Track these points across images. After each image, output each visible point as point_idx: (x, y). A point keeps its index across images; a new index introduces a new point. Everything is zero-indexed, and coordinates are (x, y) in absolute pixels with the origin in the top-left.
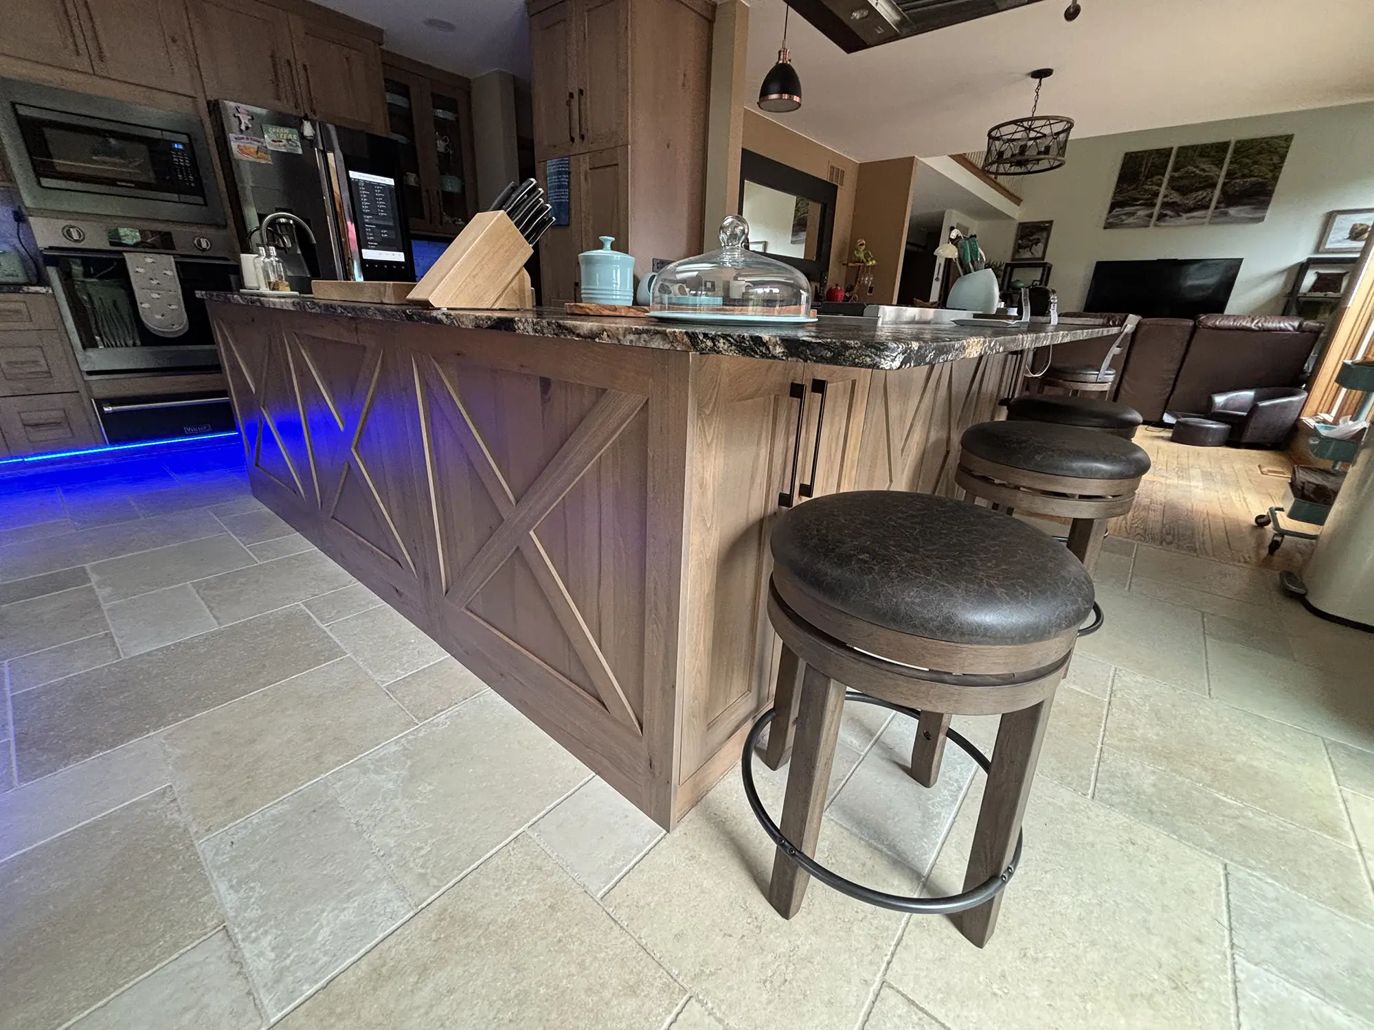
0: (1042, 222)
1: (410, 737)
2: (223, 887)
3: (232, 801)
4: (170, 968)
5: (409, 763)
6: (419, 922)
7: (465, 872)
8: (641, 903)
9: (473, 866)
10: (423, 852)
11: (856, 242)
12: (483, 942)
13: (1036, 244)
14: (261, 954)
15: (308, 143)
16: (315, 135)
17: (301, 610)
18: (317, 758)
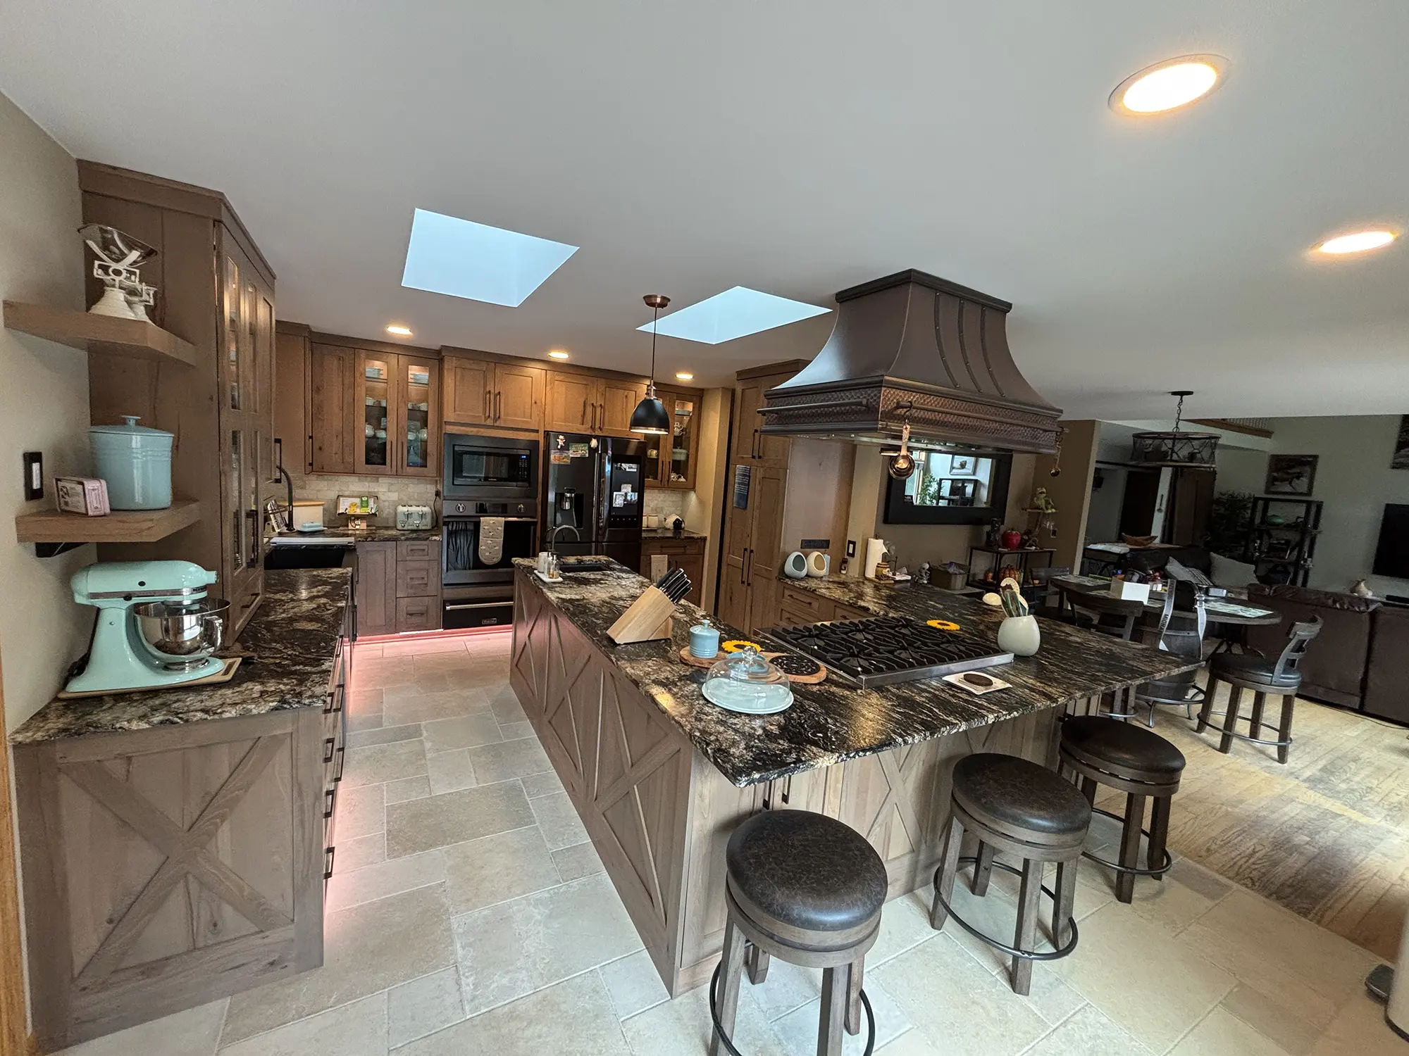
0: (1303, 456)
1: (556, 890)
2: (459, 945)
3: (468, 900)
4: (434, 976)
5: (551, 906)
6: (534, 998)
7: (561, 980)
8: (641, 1033)
9: (566, 978)
10: (545, 961)
11: (1036, 490)
12: (559, 1020)
13: (1298, 478)
14: (468, 985)
15: (592, 451)
16: (598, 446)
17: (519, 785)
18: (509, 888)
